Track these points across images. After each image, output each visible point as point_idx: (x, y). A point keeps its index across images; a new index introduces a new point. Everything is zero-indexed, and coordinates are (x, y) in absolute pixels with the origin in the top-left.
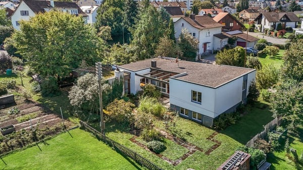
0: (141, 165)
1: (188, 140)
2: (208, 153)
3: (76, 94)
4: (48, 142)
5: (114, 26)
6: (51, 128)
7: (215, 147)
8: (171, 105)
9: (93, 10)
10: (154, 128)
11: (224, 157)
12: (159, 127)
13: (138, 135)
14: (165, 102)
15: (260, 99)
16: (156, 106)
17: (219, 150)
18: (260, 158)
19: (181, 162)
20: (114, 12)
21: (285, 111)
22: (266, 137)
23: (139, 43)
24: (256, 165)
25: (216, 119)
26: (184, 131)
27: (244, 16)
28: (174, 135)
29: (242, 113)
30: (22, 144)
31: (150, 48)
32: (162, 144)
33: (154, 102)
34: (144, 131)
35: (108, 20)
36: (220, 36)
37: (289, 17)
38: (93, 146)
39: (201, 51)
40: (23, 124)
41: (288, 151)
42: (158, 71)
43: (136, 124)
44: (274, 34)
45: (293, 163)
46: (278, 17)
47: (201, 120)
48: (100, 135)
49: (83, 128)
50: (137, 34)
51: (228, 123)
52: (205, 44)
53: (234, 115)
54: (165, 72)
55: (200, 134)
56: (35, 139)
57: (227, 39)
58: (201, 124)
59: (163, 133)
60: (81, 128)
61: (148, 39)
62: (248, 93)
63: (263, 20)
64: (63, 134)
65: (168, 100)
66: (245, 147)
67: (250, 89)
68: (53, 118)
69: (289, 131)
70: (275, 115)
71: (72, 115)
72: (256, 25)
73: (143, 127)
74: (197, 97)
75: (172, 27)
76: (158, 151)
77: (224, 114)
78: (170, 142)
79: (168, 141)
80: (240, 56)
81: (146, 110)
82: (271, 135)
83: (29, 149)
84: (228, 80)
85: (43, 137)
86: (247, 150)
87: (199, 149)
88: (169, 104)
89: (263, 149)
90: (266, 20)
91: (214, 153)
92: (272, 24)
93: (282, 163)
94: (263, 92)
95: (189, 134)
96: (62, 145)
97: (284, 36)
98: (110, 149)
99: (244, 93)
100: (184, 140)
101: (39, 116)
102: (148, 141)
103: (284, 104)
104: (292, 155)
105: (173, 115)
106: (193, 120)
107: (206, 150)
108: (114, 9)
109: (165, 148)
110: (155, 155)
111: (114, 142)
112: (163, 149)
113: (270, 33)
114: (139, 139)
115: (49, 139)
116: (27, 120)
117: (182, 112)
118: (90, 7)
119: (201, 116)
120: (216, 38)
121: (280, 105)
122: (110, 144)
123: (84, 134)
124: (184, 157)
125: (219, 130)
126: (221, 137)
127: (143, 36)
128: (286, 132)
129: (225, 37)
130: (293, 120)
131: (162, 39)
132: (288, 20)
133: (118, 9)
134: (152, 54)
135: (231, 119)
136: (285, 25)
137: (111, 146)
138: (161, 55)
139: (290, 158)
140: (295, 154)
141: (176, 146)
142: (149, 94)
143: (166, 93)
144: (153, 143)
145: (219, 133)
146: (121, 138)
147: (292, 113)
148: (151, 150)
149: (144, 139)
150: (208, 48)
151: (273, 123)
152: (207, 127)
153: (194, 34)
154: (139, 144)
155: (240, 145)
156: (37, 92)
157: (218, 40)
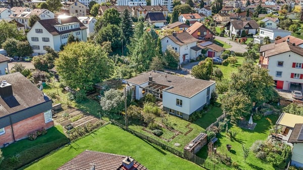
0: (151, 142)
1: (175, 128)
2: (186, 135)
3: (106, 103)
4: (95, 133)
5: (113, 40)
6: (94, 125)
7: (190, 131)
8: (164, 107)
9: (90, 21)
10: (155, 122)
11: (194, 136)
12: (158, 122)
13: (146, 127)
14: (159, 104)
15: (218, 101)
16: (155, 108)
17: (192, 133)
18: (212, 136)
19: (171, 140)
20: (112, 28)
21: (229, 110)
22: (217, 125)
23: (137, 59)
24: (210, 140)
25: (190, 116)
26: (172, 123)
27: (217, 19)
28: (167, 126)
29: (206, 110)
30: (81, 134)
31: (145, 63)
32: (161, 131)
33: (153, 106)
34: (150, 124)
35: (107, 35)
36: (196, 48)
37: (251, 25)
38: (122, 134)
39: (181, 61)
40: (76, 123)
41: (227, 132)
42: (154, 84)
43: (145, 120)
44: (238, 40)
45: (229, 138)
46: (242, 24)
47: (181, 116)
48: (125, 127)
49: (113, 124)
50: (136, 53)
51: (197, 117)
52: (184, 56)
53: (201, 112)
54: (159, 85)
55: (182, 124)
56: (87, 131)
57: (201, 51)
58: (182, 118)
59: (161, 125)
60: (111, 124)
61: (144, 57)
62: (210, 97)
63: (231, 27)
64: (102, 128)
65: (161, 103)
66: (205, 130)
67: (212, 95)
68: (92, 118)
69: (231, 121)
70: (224, 112)
71: (102, 116)
72: (226, 31)
73: (149, 122)
74: (179, 103)
75: (160, 44)
76: (159, 135)
77: (195, 112)
78: (165, 130)
79: (164, 129)
80: (208, 69)
81: (148, 112)
82: (221, 123)
83: (87, 137)
84: (198, 91)
85: (91, 130)
86: (206, 132)
87: (181, 133)
88: (162, 106)
89: (215, 131)
90: (234, 28)
91: (189, 135)
92: (238, 30)
93: (224, 138)
94: (220, 96)
95: (175, 125)
96: (104, 134)
97: (246, 42)
98: (132, 135)
99: (208, 98)
100: (173, 128)
101: (83, 117)
102: (153, 130)
103: (228, 106)
104: (229, 134)
105: (165, 113)
106: (177, 116)
107: (185, 133)
108: (112, 25)
109: (163, 133)
110: (157, 137)
111: (134, 131)
112: (162, 133)
113: (236, 39)
114: (147, 129)
115: (96, 131)
116: (77, 120)
117: (171, 111)
118: (86, 18)
119: (182, 114)
120: (192, 50)
121: (226, 106)
122: (132, 132)
123: (114, 127)
124: (173, 137)
125: (192, 122)
126: (193, 126)
127: (140, 55)
128: (229, 121)
129: (200, 49)
130: (232, 114)
131: (154, 58)
132: (250, 27)
133: (115, 26)
134: (147, 68)
135: (199, 115)
136: (248, 32)
137: (132, 133)
138: (154, 69)
139: (228, 135)
140: (231, 133)
141: (168, 132)
142: (150, 100)
143: (159, 98)
144: (156, 131)
145: (192, 123)
146: (137, 129)
147: (232, 111)
148: (155, 134)
149: (150, 129)
150: (186, 58)
151: (222, 116)
152: (185, 120)
153: (176, 49)
154: (148, 132)
155: (203, 129)
156: (72, 100)
157: (194, 51)
